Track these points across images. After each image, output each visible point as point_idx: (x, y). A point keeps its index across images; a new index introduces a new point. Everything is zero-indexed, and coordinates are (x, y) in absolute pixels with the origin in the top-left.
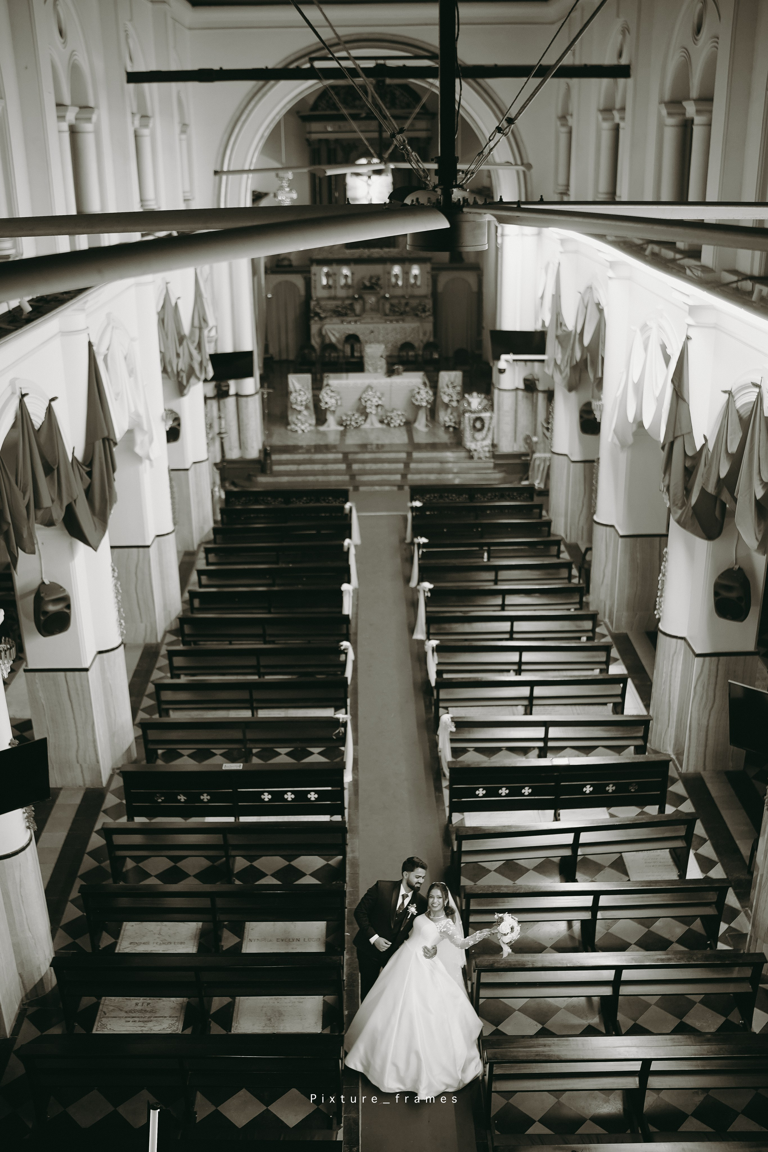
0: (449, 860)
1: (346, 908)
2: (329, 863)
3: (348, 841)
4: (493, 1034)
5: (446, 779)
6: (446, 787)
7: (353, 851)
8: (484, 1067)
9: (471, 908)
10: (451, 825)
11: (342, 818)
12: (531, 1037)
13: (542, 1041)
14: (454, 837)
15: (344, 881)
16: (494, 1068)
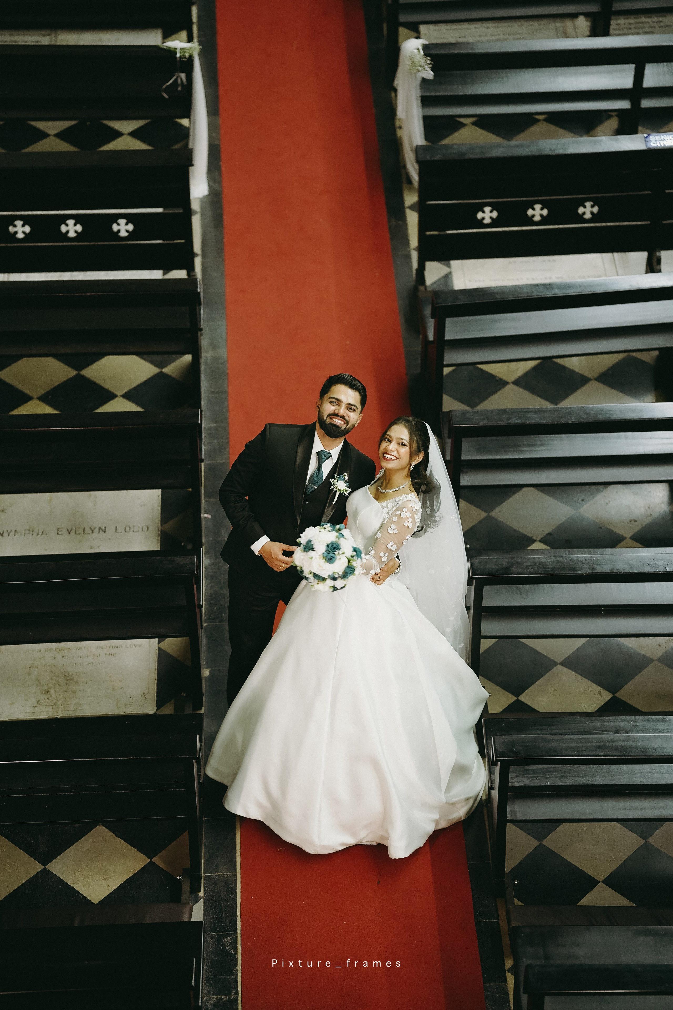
0: (419, 362)
1: (202, 461)
2: (165, 370)
3: (203, 324)
4: (509, 709)
5: (411, 189)
6: (411, 208)
7: (214, 346)
8: (491, 772)
9: (464, 457)
10: (422, 288)
11: (188, 274)
12: (588, 715)
13: (610, 721)
14: (428, 311)
15: (198, 405)
16: (511, 775)
